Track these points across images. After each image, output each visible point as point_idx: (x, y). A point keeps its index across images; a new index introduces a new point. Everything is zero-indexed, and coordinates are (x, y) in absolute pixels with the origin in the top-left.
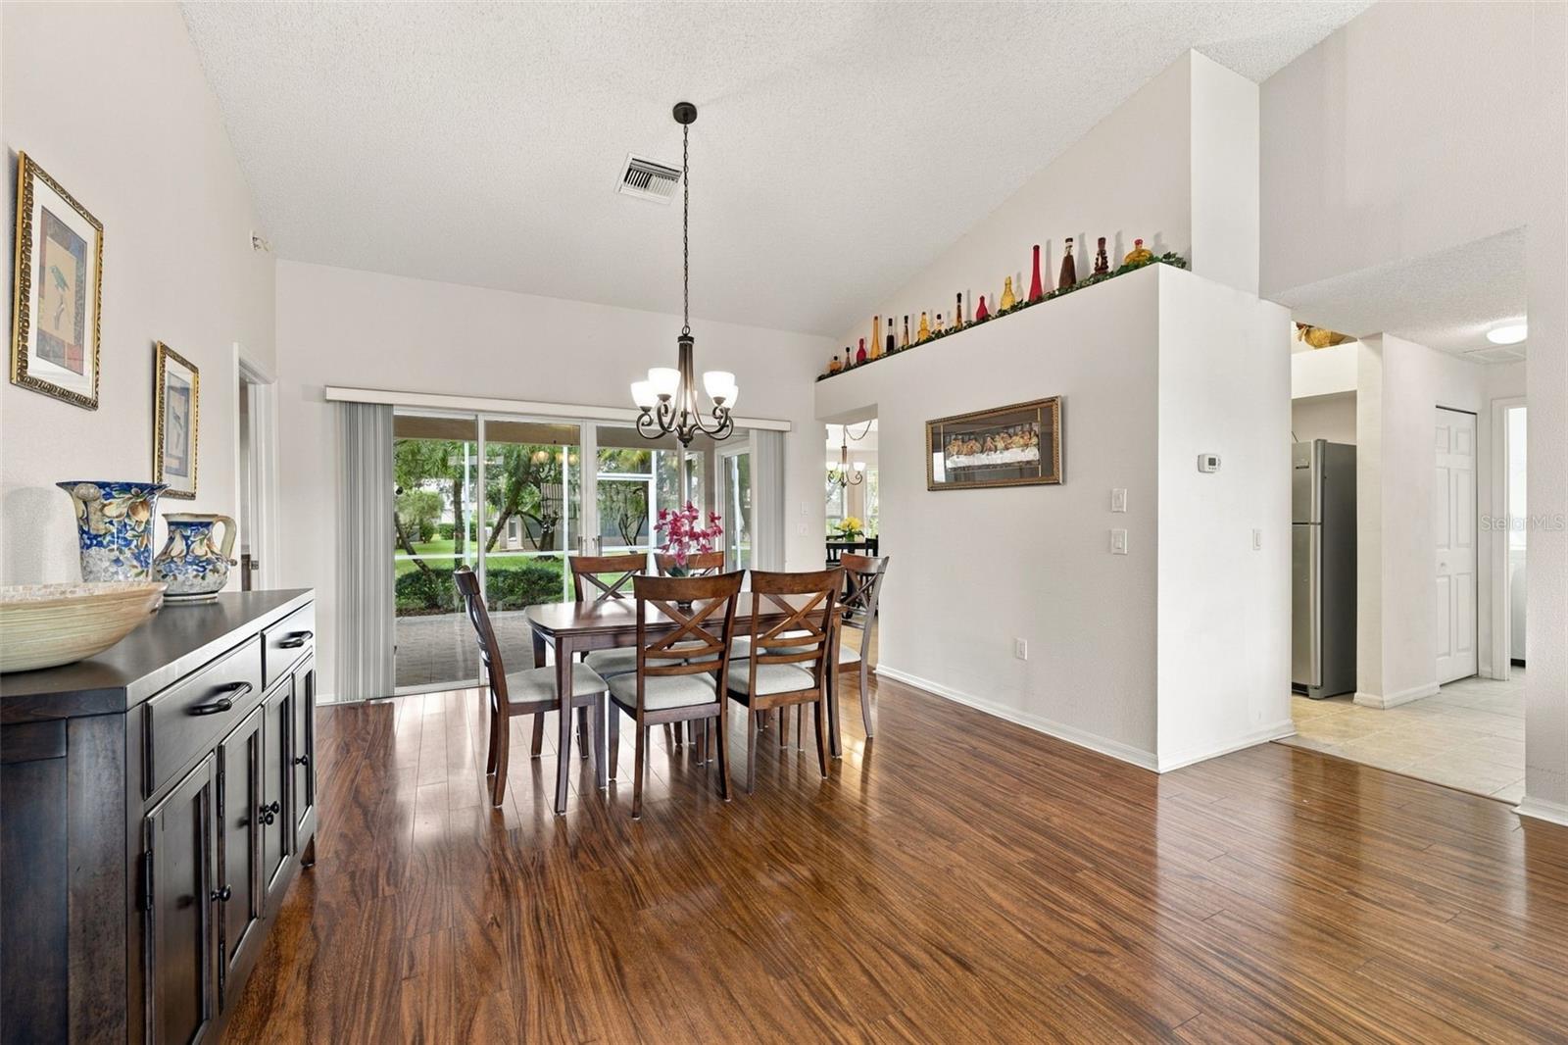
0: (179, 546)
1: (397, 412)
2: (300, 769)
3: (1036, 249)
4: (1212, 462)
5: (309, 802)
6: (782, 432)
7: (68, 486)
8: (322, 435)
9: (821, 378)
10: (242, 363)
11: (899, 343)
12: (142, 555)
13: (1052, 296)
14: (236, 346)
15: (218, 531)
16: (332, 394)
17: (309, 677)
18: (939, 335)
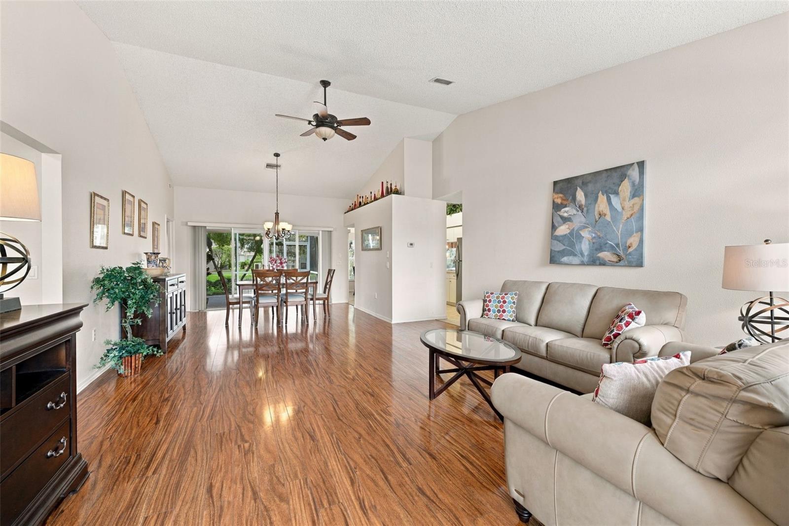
0: (161, 264)
1: (207, 228)
2: (183, 307)
3: (382, 183)
4: (411, 244)
5: (185, 317)
6: (331, 231)
7: (146, 253)
8: (187, 236)
9: (345, 213)
10: (167, 219)
11: (362, 204)
12: (156, 265)
13: (379, 198)
14: (166, 215)
15: (167, 261)
16: (189, 224)
17: (184, 291)
18: (368, 203)
